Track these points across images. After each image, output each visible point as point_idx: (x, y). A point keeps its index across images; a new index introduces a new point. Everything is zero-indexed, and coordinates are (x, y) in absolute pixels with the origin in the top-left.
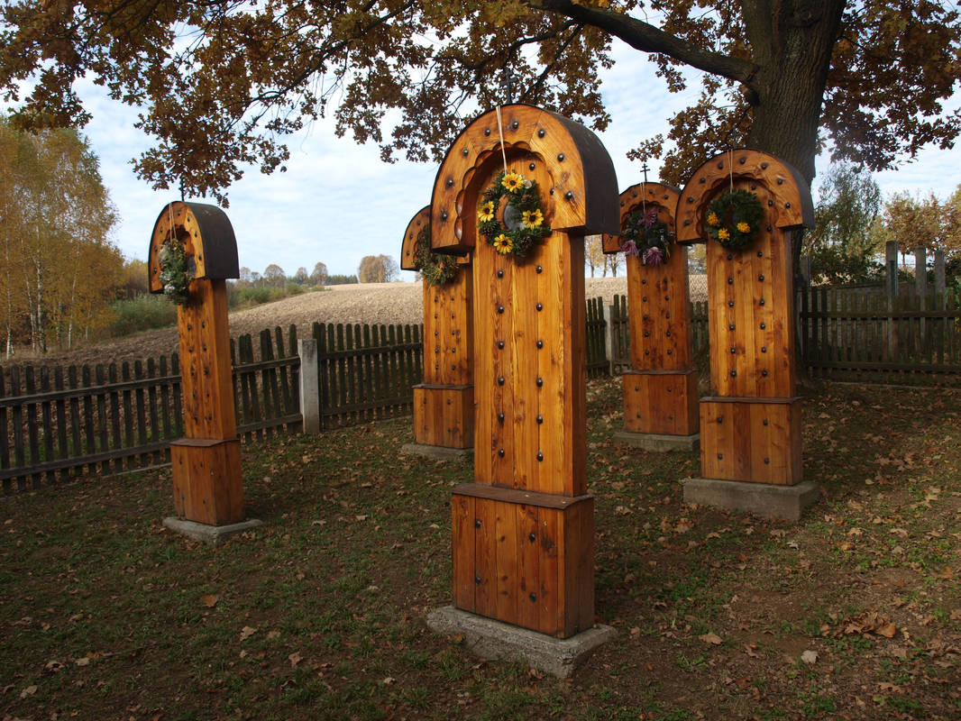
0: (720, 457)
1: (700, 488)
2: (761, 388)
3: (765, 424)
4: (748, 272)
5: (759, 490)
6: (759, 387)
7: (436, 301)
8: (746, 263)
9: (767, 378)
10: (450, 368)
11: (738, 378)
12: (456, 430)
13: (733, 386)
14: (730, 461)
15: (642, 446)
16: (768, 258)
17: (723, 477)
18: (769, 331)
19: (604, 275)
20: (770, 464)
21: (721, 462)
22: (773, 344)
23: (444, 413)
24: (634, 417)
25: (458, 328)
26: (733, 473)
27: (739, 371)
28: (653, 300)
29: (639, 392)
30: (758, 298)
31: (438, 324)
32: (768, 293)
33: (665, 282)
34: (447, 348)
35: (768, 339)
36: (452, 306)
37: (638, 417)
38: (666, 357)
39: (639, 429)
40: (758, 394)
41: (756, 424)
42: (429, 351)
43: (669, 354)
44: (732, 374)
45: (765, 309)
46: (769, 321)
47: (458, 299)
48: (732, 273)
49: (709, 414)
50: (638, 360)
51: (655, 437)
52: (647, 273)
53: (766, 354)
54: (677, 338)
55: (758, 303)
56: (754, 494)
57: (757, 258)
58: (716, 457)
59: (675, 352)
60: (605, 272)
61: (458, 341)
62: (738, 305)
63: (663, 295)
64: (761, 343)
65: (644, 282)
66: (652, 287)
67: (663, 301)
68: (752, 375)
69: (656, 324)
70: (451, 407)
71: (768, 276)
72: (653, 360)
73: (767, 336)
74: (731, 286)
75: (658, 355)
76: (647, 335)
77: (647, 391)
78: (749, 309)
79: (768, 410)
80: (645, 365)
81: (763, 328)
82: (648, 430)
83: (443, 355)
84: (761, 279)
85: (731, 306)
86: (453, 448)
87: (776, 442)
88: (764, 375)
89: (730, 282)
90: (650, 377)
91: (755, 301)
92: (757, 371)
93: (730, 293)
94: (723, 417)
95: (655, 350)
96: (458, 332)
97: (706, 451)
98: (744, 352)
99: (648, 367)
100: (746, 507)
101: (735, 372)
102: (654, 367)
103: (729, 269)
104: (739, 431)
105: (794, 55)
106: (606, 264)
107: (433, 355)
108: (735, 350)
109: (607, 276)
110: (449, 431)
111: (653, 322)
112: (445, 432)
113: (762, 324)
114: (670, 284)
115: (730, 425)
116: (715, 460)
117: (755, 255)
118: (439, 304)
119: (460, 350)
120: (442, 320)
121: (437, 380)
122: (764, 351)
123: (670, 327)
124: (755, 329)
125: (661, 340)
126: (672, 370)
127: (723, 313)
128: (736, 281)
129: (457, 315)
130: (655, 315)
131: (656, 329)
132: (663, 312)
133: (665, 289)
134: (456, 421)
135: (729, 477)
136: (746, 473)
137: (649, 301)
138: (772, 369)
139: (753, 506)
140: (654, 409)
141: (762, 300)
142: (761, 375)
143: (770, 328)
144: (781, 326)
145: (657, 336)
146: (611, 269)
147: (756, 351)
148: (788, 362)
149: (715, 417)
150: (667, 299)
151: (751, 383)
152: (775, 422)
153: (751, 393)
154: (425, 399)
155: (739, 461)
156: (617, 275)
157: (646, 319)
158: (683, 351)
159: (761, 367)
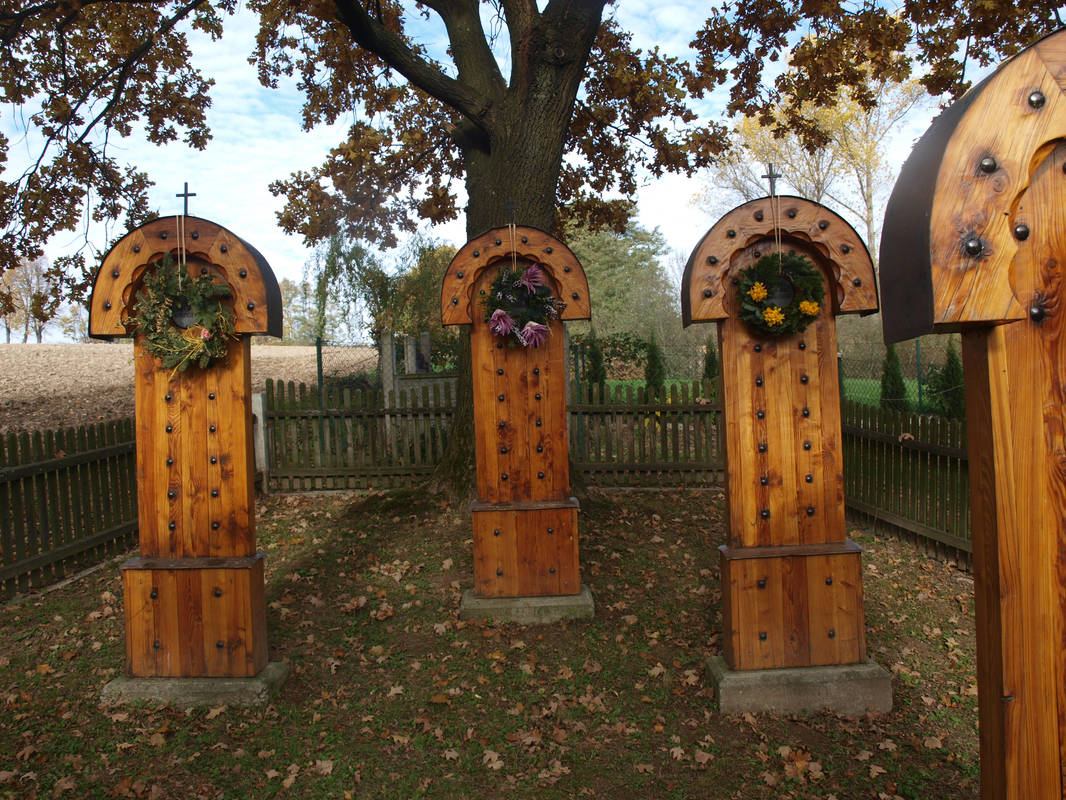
0: (763, 638)
1: (747, 689)
2: (804, 531)
3: (829, 583)
4: (786, 371)
5: (836, 678)
6: (802, 531)
7: (168, 400)
8: (782, 357)
9: (814, 518)
10: (206, 526)
11: (773, 520)
12: (234, 644)
13: (764, 531)
14: (778, 640)
15: (514, 619)
16: (813, 352)
17: (769, 665)
18: (817, 452)
19: (25, 340)
20: (836, 638)
21: (764, 643)
22: (822, 470)
23: (206, 614)
24: (493, 576)
25: (226, 451)
26: (783, 656)
27: (773, 507)
28: (515, 399)
29: (499, 537)
30: (800, 407)
31: (174, 445)
32: (814, 401)
33: (536, 373)
34: (198, 490)
35: (814, 464)
36: (210, 409)
37: (500, 574)
38: (536, 483)
39: (500, 592)
40: (802, 540)
41: (815, 586)
42: (153, 496)
43: (540, 477)
44: (763, 514)
45: (808, 421)
46: (817, 438)
47: (225, 398)
48: (762, 371)
49: (745, 576)
50: (490, 489)
51: (535, 602)
52: (506, 360)
53: (811, 485)
54: (553, 454)
55: (800, 413)
56: (829, 684)
57: (798, 351)
58: (758, 637)
59: (549, 475)
60: (26, 337)
61: (226, 475)
62: (770, 418)
63: (531, 393)
64: (805, 470)
65: (500, 373)
66: (514, 379)
67: (532, 401)
68: (792, 515)
69: (519, 435)
70: (224, 602)
71: (813, 376)
72: (514, 488)
73: (812, 460)
74: (761, 390)
75: (523, 481)
76: (504, 451)
77: (513, 535)
78: (786, 421)
79: (833, 563)
80: (501, 495)
81: (807, 448)
82: (515, 592)
83: (187, 502)
84: (805, 381)
85: (760, 418)
86: (230, 677)
87: (844, 607)
88: (810, 514)
89: (759, 383)
90: (519, 514)
91: (795, 411)
92: (799, 508)
93: (758, 400)
94: (766, 579)
95: (518, 473)
96: (225, 459)
97: (742, 630)
98: (780, 482)
99: (505, 499)
100: (817, 704)
101: (768, 512)
102: (516, 498)
103: (757, 365)
104: (791, 597)
105: (542, 96)
106: (27, 326)
107: (163, 505)
108: (765, 482)
109: (28, 342)
110: (219, 646)
111: (515, 431)
112: (209, 647)
113: (806, 442)
114: (543, 377)
115: (778, 590)
116: (757, 643)
117: (795, 344)
118: (177, 406)
119: (231, 491)
120: (185, 437)
121: (173, 549)
122: (809, 481)
123: (542, 439)
124: (796, 450)
125: (528, 458)
126: (545, 500)
127: (749, 429)
128: (768, 383)
129: (224, 426)
130: (517, 421)
131: (520, 442)
132: (530, 417)
133: (536, 384)
134: (235, 626)
135: (779, 664)
136: (802, 656)
137: (509, 401)
138: (821, 507)
139: (828, 702)
140: (525, 560)
141: (806, 409)
142: (804, 513)
143: (817, 450)
144: (832, 445)
145: (520, 453)
146: (34, 333)
147: (798, 481)
148: (842, 493)
149: (755, 579)
150: (538, 398)
151: (792, 525)
152: (843, 579)
153: (792, 540)
154: (155, 590)
155: (792, 639)
156: (42, 340)
157: (502, 427)
158: (564, 475)
159: (805, 503)
